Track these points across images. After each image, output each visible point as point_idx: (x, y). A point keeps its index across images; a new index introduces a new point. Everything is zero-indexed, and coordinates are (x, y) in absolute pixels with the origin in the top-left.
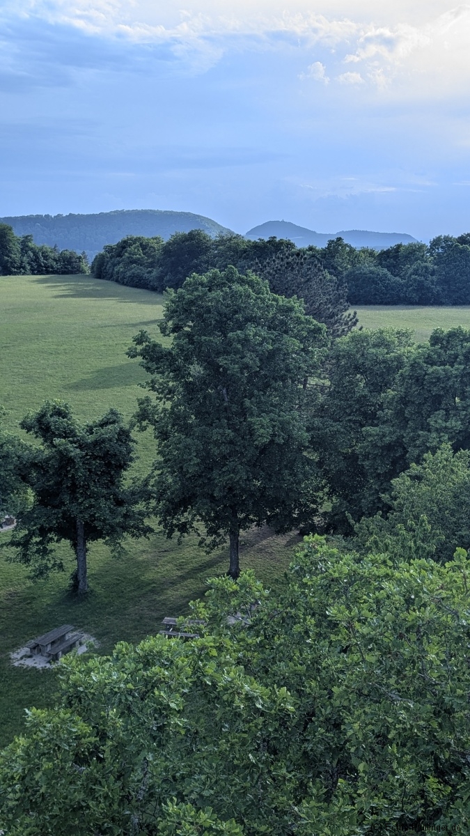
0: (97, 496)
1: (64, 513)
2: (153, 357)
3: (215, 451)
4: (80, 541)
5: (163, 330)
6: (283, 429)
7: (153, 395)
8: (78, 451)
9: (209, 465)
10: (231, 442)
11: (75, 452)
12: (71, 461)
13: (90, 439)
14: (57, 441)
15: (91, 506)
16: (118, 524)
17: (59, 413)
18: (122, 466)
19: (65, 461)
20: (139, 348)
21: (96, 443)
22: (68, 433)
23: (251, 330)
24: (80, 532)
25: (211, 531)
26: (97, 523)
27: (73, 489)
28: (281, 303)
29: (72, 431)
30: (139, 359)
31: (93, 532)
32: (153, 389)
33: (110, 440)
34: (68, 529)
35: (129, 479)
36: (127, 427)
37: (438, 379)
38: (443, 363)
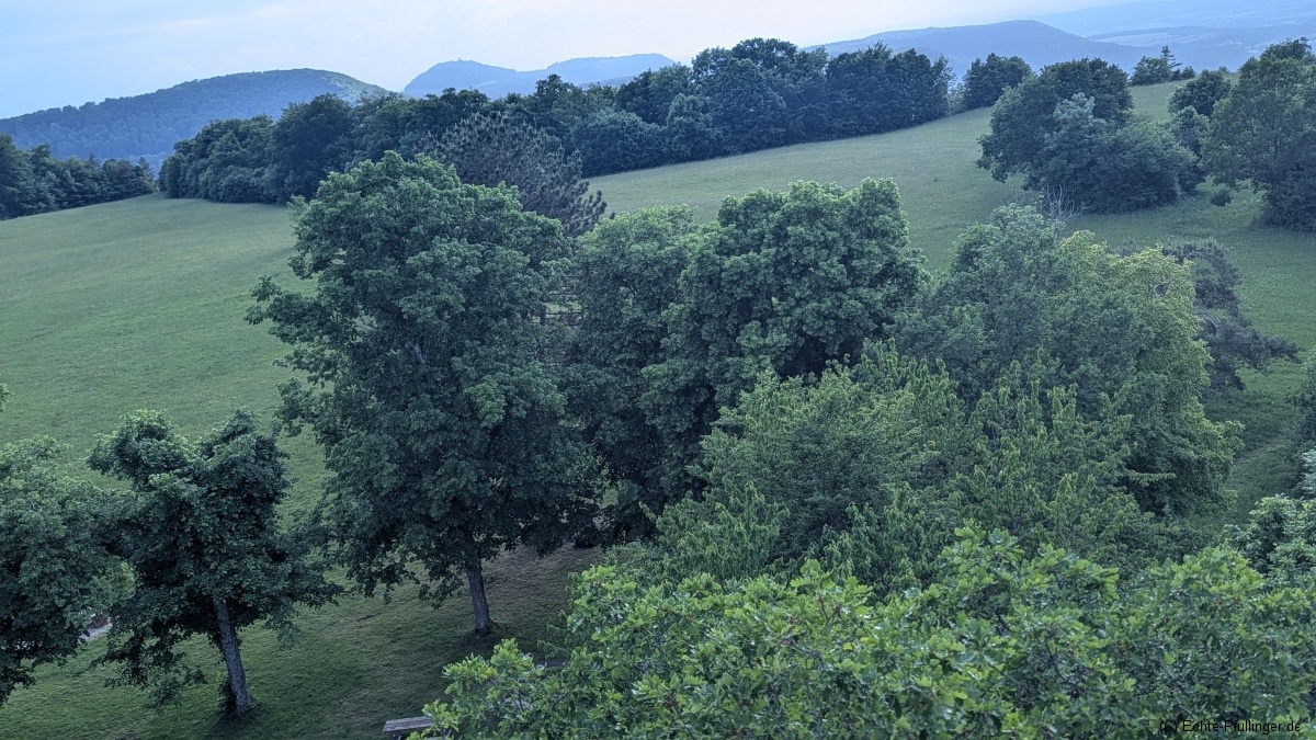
0: (239, 554)
1: (190, 591)
2: (290, 316)
3: (420, 447)
4: (225, 629)
5: (298, 269)
6: (521, 394)
7: (302, 376)
8: (194, 487)
9: (414, 467)
10: (443, 428)
11: (188, 490)
12: (185, 505)
13: (211, 464)
14: (155, 478)
15: (232, 572)
16: (283, 593)
17: (151, 433)
18: (271, 498)
19: (176, 508)
20: (265, 306)
21: (222, 470)
22: (172, 463)
23: (442, 247)
24: (223, 616)
25: (436, 572)
26: (247, 598)
27: (198, 549)
28: (482, 197)
29: (177, 458)
30: (269, 323)
31: (243, 613)
32: (300, 365)
33: (245, 460)
34: (199, 616)
35: (287, 517)
36: (267, 435)
37: (742, 274)
38: (744, 250)
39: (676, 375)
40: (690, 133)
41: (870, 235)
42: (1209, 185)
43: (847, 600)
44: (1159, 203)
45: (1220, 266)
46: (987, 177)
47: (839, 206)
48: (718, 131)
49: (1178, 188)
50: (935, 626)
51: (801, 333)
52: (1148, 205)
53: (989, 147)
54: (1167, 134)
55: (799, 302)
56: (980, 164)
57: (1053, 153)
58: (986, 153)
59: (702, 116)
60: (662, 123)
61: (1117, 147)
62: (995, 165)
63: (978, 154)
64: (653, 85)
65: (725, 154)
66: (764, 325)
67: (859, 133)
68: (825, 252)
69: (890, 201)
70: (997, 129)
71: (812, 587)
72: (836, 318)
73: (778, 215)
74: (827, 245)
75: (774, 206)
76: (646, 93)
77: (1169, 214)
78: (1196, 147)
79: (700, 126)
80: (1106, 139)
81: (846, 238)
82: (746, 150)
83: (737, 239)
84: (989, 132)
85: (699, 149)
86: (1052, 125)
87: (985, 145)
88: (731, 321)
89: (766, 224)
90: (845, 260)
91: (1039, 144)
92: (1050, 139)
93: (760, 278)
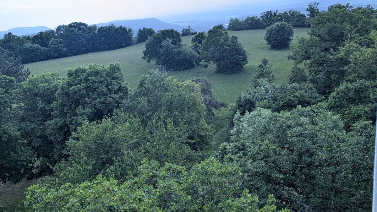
6: (4, 133)
37: (76, 92)
38: (76, 84)
39: (57, 123)
40: (57, 50)
41: (113, 79)
42: (202, 63)
43: (111, 185)
44: (191, 68)
45: (207, 84)
46: (145, 62)
47: (104, 71)
48: (65, 49)
49: (195, 63)
50: (137, 189)
51: (95, 108)
52: (188, 68)
53: (145, 53)
54: (191, 49)
55: (94, 99)
56: (143, 58)
57: (162, 55)
58: (145, 55)
59: (60, 45)
60: (47, 47)
61: (179, 53)
62: (147, 58)
63: (143, 56)
64: (43, 36)
65: (68, 56)
66: (84, 107)
67: (108, 50)
68: (100, 84)
69: (118, 69)
70: (147, 48)
71: (100, 183)
72: (105, 103)
73: (85, 74)
74: (101, 82)
75: (84, 71)
76: (41, 38)
77: (193, 71)
78: (199, 53)
79: (59, 48)
80: (176, 51)
81: (106, 80)
82: (75, 55)
83: (73, 81)
84: (145, 49)
85: (59, 55)
86: (162, 47)
87: (144, 53)
88: (73, 106)
89: (82, 76)
90: (107, 86)
91: (158, 52)
92: (161, 51)
93: (81, 93)
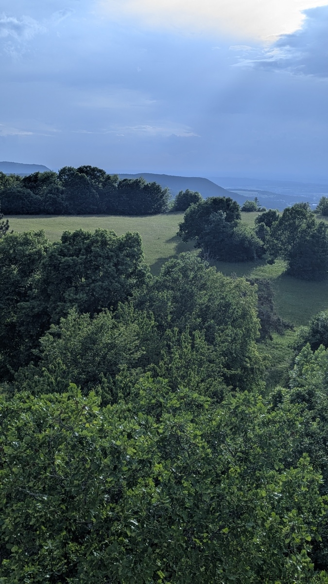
37: (69, 266)
38: (72, 256)
39: (33, 308)
40: (54, 202)
41: (128, 256)
43: (88, 403)
44: (247, 260)
45: (268, 289)
47: (115, 242)
48: (67, 203)
50: (128, 418)
51: (93, 295)
52: (242, 261)
54: (253, 233)
55: (93, 281)
56: (178, 234)
57: (208, 234)
58: (181, 230)
59: (61, 196)
60: (41, 196)
61: (233, 235)
62: (184, 236)
64: (39, 178)
65: (70, 214)
66: (77, 290)
67: (129, 215)
68: (107, 261)
69: (138, 242)
70: (186, 219)
71: (72, 397)
73: (88, 241)
74: (108, 258)
75: (87, 237)
76: (36, 181)
77: (251, 265)
78: (264, 239)
79: (59, 200)
80: (229, 231)
81: (117, 256)
82: (78, 214)
83: (68, 250)
84: (183, 221)
85: (58, 210)
86: (209, 222)
87: (181, 226)
88: (62, 286)
89: (83, 245)
90: (116, 265)
91: (202, 229)
93: (77, 268)
